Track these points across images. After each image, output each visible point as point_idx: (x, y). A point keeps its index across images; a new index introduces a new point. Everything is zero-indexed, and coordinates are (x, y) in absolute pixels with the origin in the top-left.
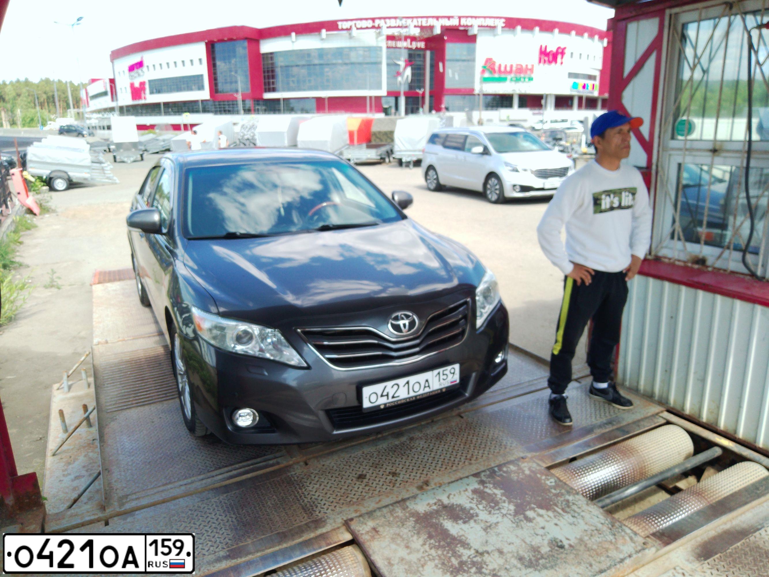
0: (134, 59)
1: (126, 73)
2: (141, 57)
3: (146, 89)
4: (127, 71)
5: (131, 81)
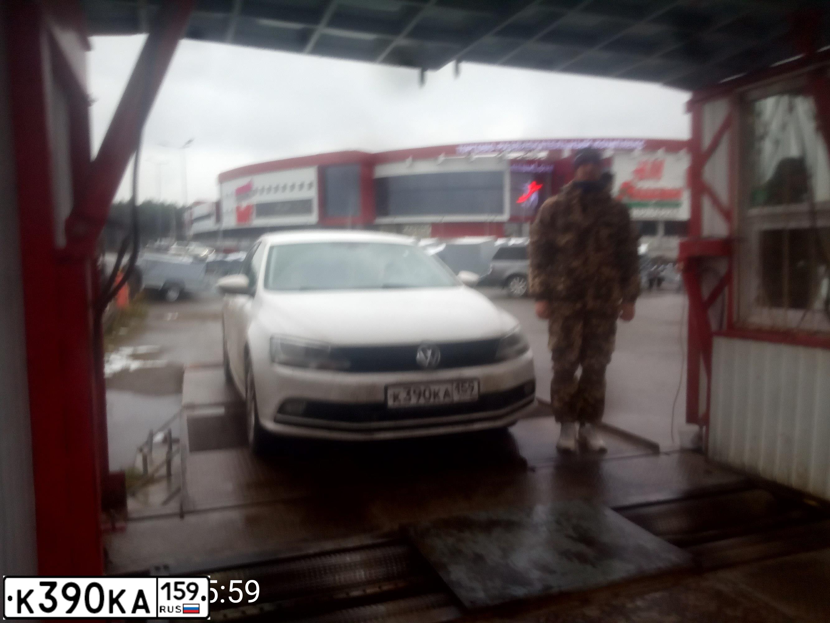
0: (241, 182)
1: (234, 196)
2: (250, 180)
3: (252, 212)
4: (234, 193)
5: (238, 204)
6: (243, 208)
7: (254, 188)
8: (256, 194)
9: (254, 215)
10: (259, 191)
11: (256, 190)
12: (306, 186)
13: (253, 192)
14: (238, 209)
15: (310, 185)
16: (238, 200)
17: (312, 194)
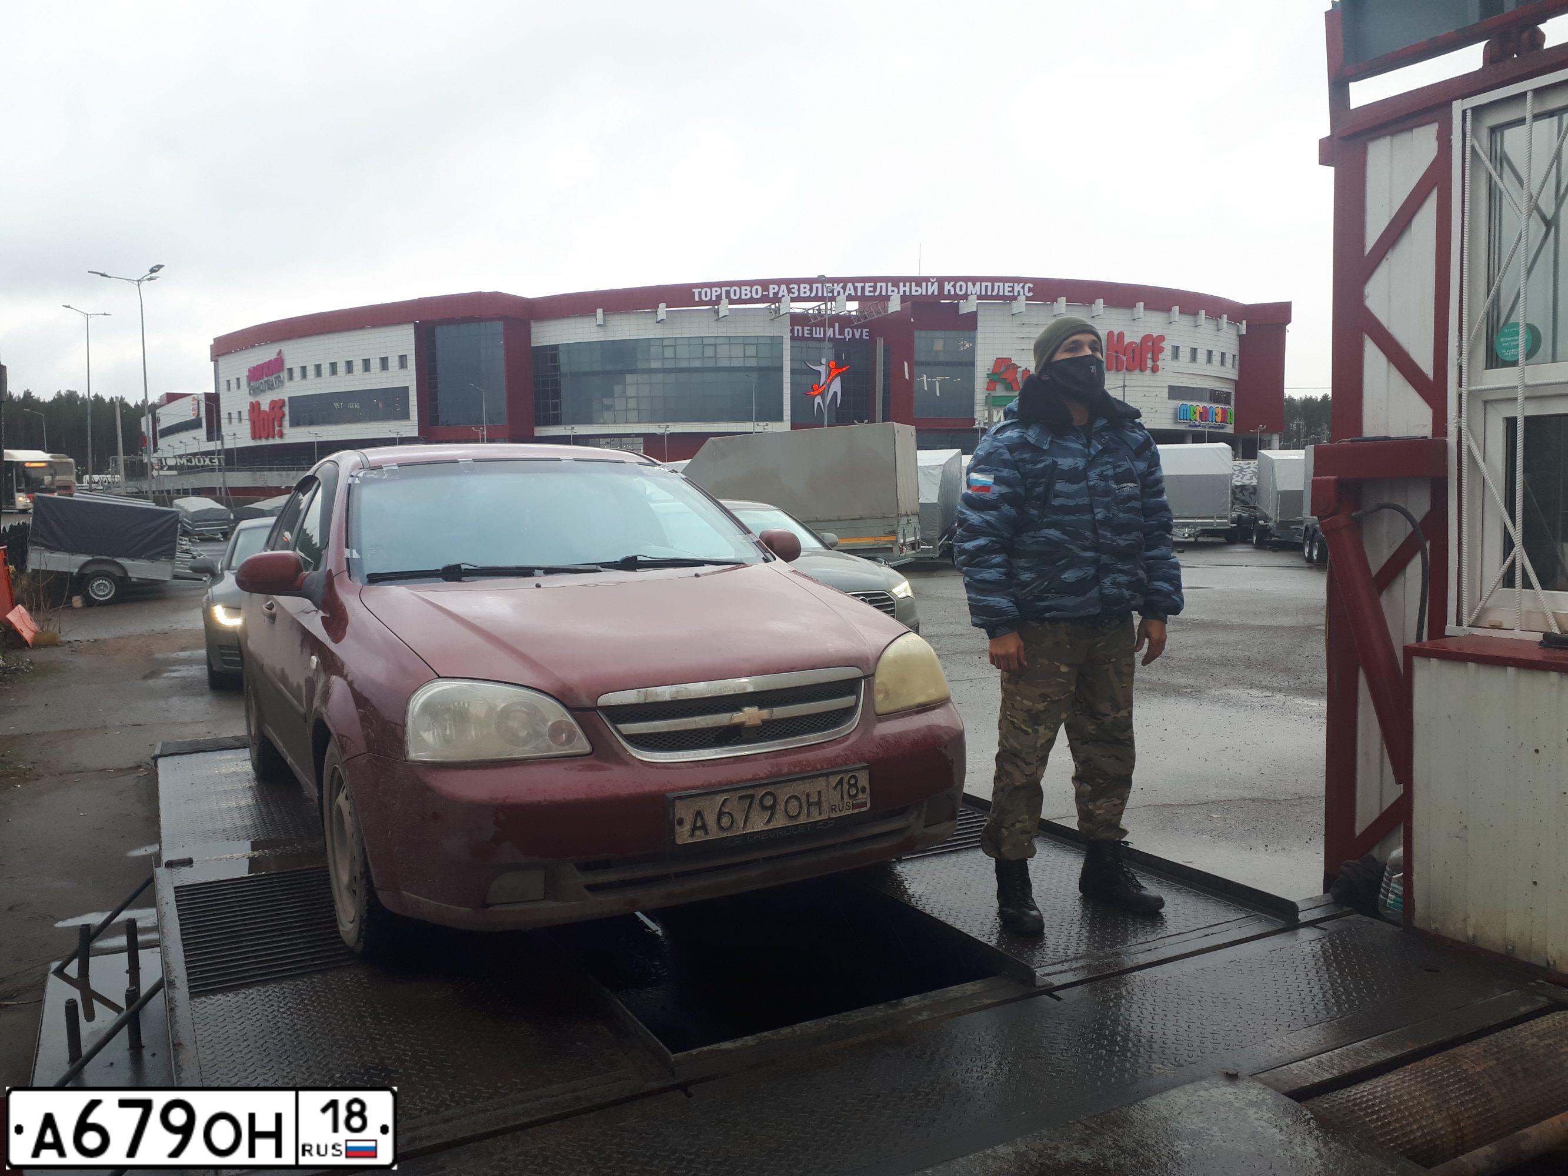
1: (244, 382)
2: (277, 351)
3: (284, 415)
4: (245, 378)
5: (253, 400)
6: (265, 407)
7: (288, 365)
8: (291, 378)
9: (286, 422)
10: (297, 373)
11: (290, 370)
12: (394, 363)
13: (285, 375)
15: (403, 360)
16: (254, 391)
17: (408, 379)
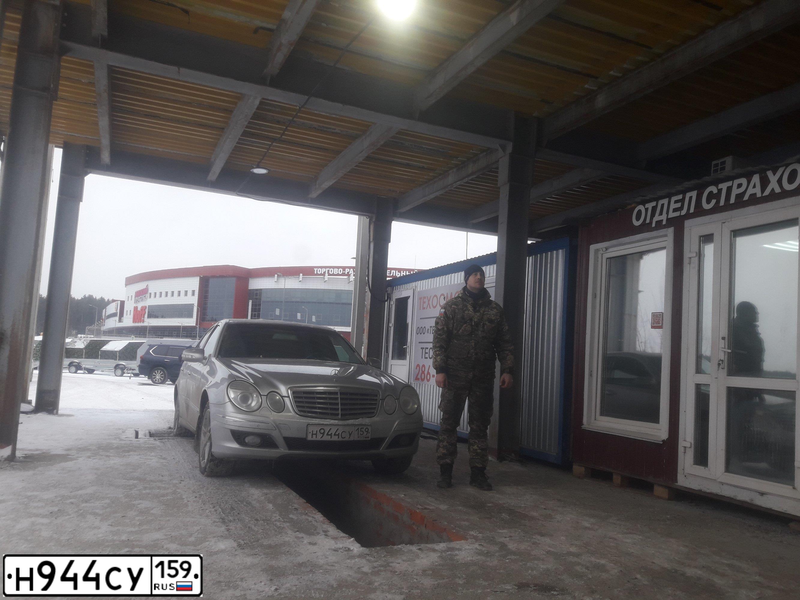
0: (140, 286)
1: (133, 298)
2: (146, 285)
3: (145, 313)
4: (134, 296)
5: (135, 305)
6: (139, 309)
7: (149, 292)
8: (150, 297)
9: (146, 316)
10: (153, 295)
11: (150, 294)
12: (190, 293)
13: (148, 295)
14: (136, 308)
15: (193, 292)
16: (136, 301)
17: (194, 300)
